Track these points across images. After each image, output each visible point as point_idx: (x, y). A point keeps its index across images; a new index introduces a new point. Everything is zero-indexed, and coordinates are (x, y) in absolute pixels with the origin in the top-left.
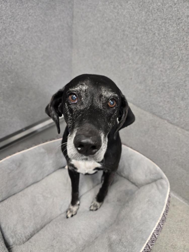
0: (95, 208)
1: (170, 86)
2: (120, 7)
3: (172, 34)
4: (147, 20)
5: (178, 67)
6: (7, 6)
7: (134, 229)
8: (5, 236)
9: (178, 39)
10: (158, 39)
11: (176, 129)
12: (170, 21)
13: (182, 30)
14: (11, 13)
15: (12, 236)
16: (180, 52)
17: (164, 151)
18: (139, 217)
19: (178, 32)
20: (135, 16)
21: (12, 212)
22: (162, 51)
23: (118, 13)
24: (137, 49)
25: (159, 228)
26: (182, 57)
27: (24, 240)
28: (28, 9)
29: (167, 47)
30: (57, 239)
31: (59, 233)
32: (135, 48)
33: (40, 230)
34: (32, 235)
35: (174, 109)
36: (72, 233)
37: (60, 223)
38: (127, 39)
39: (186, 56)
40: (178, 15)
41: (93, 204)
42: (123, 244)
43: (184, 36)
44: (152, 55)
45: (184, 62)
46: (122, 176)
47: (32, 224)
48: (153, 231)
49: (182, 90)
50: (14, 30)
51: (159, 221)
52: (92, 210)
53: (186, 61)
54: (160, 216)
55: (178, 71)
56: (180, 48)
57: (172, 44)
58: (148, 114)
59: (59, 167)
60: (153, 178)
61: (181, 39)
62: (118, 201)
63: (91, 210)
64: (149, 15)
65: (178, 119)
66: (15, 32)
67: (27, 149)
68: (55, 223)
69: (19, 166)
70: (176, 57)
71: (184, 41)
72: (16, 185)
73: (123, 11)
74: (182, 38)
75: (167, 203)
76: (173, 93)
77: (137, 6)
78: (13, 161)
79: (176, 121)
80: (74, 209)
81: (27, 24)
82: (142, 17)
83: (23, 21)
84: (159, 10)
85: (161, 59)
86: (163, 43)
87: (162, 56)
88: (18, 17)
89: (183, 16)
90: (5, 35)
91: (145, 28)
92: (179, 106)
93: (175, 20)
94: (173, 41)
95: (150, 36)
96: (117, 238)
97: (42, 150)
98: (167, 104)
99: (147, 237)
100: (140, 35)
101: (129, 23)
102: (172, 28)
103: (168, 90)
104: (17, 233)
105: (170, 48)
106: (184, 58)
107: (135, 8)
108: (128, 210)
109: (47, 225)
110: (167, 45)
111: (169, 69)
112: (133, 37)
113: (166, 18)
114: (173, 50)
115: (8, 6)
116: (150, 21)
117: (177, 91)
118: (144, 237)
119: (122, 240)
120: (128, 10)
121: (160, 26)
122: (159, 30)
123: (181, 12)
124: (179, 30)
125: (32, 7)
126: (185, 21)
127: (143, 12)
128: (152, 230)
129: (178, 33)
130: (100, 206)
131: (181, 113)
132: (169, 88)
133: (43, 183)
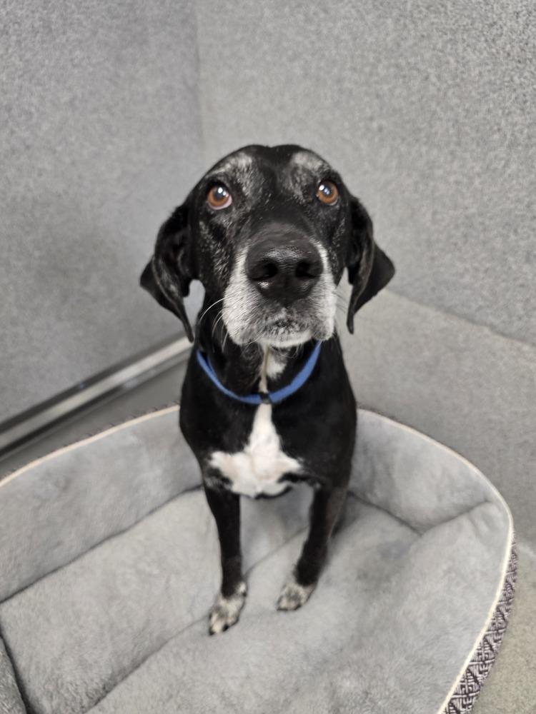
0: (293, 604)
1: (487, 222)
2: (322, 15)
3: (477, 72)
4: (402, 43)
5: (506, 165)
6: (10, 46)
7: (406, 659)
8: (27, 693)
9: (495, 84)
10: (439, 90)
11: (519, 349)
12: (469, 36)
13: (506, 55)
14: (21, 63)
15: (48, 692)
16: (507, 120)
17: (490, 421)
18: (420, 622)
19: (495, 64)
20: (366, 36)
21: (48, 620)
22: (453, 126)
23: (318, 33)
24: (380, 129)
25: (486, 654)
26: (512, 135)
27: (85, 703)
28: (70, 47)
29: (467, 111)
30: (179, 698)
31: (185, 678)
32: (375, 125)
33: (131, 672)
34: (107, 689)
35: (507, 290)
36: (222, 678)
37: (188, 650)
38: (352, 103)
39: (526, 131)
40: (489, 15)
41: (286, 590)
42: (376, 704)
43: (513, 73)
44: (425, 139)
45: (520, 148)
46: (369, 504)
47: (106, 656)
48: (467, 663)
49: (524, 232)
50: (33, 110)
51: (484, 632)
52: (285, 610)
53: (527, 146)
54: (486, 616)
55: (506, 176)
56: (503, 109)
57: (480, 101)
58: (431, 313)
59: (183, 488)
60: (461, 502)
61: (504, 82)
62: (359, 578)
63: (280, 609)
64: (405, 26)
65: (520, 318)
66: (36, 115)
67: (87, 438)
68: (175, 650)
69: (65, 489)
70: (496, 136)
71: (515, 87)
72: (59, 544)
73: (331, 25)
74: (507, 79)
75: (507, 576)
76: (498, 244)
77: (371, 7)
78: (47, 475)
79: (517, 324)
80: (232, 606)
81: (70, 89)
82: (387, 34)
83: (58, 81)
84: (432, 8)
85: (452, 147)
86: (456, 101)
87: (455, 139)
88: (42, 72)
89: (503, 16)
90: (10, 124)
91: (397, 66)
92: (520, 281)
93: (482, 32)
94: (481, 90)
95: (416, 84)
96: (355, 688)
97: (132, 439)
98: (483, 278)
99: (449, 682)
100: (386, 87)
101: (352, 57)
102: (475, 54)
103: (482, 236)
104: (62, 685)
105: (477, 112)
106: (518, 135)
107: (364, 13)
108: (387, 601)
109: (152, 658)
110: (464, 105)
111: (479, 175)
112: (367, 94)
113: (454, 28)
114: (484, 119)
115: (13, 44)
116: (411, 42)
117: (508, 237)
118: (440, 683)
119: (373, 692)
120: (346, 21)
121: (440, 54)
122: (437, 67)
123: (495, 6)
124: (496, 58)
125: (80, 42)
126: (512, 31)
127: (389, 21)
128: (465, 658)
129: (494, 66)
130: (309, 597)
131: (528, 300)
132: (485, 230)
133: (139, 534)
